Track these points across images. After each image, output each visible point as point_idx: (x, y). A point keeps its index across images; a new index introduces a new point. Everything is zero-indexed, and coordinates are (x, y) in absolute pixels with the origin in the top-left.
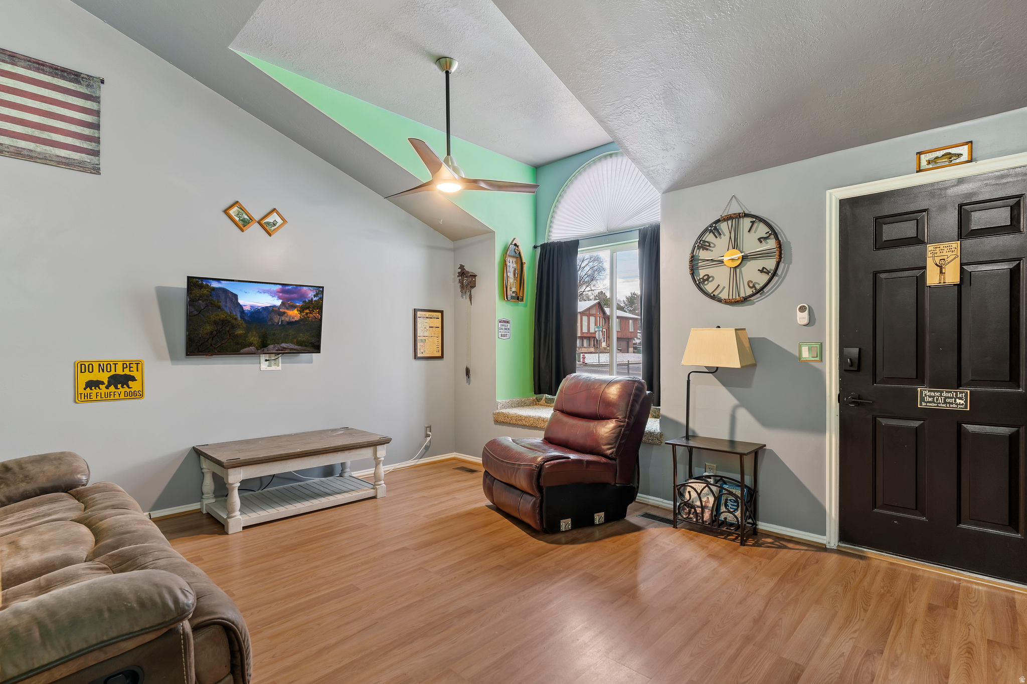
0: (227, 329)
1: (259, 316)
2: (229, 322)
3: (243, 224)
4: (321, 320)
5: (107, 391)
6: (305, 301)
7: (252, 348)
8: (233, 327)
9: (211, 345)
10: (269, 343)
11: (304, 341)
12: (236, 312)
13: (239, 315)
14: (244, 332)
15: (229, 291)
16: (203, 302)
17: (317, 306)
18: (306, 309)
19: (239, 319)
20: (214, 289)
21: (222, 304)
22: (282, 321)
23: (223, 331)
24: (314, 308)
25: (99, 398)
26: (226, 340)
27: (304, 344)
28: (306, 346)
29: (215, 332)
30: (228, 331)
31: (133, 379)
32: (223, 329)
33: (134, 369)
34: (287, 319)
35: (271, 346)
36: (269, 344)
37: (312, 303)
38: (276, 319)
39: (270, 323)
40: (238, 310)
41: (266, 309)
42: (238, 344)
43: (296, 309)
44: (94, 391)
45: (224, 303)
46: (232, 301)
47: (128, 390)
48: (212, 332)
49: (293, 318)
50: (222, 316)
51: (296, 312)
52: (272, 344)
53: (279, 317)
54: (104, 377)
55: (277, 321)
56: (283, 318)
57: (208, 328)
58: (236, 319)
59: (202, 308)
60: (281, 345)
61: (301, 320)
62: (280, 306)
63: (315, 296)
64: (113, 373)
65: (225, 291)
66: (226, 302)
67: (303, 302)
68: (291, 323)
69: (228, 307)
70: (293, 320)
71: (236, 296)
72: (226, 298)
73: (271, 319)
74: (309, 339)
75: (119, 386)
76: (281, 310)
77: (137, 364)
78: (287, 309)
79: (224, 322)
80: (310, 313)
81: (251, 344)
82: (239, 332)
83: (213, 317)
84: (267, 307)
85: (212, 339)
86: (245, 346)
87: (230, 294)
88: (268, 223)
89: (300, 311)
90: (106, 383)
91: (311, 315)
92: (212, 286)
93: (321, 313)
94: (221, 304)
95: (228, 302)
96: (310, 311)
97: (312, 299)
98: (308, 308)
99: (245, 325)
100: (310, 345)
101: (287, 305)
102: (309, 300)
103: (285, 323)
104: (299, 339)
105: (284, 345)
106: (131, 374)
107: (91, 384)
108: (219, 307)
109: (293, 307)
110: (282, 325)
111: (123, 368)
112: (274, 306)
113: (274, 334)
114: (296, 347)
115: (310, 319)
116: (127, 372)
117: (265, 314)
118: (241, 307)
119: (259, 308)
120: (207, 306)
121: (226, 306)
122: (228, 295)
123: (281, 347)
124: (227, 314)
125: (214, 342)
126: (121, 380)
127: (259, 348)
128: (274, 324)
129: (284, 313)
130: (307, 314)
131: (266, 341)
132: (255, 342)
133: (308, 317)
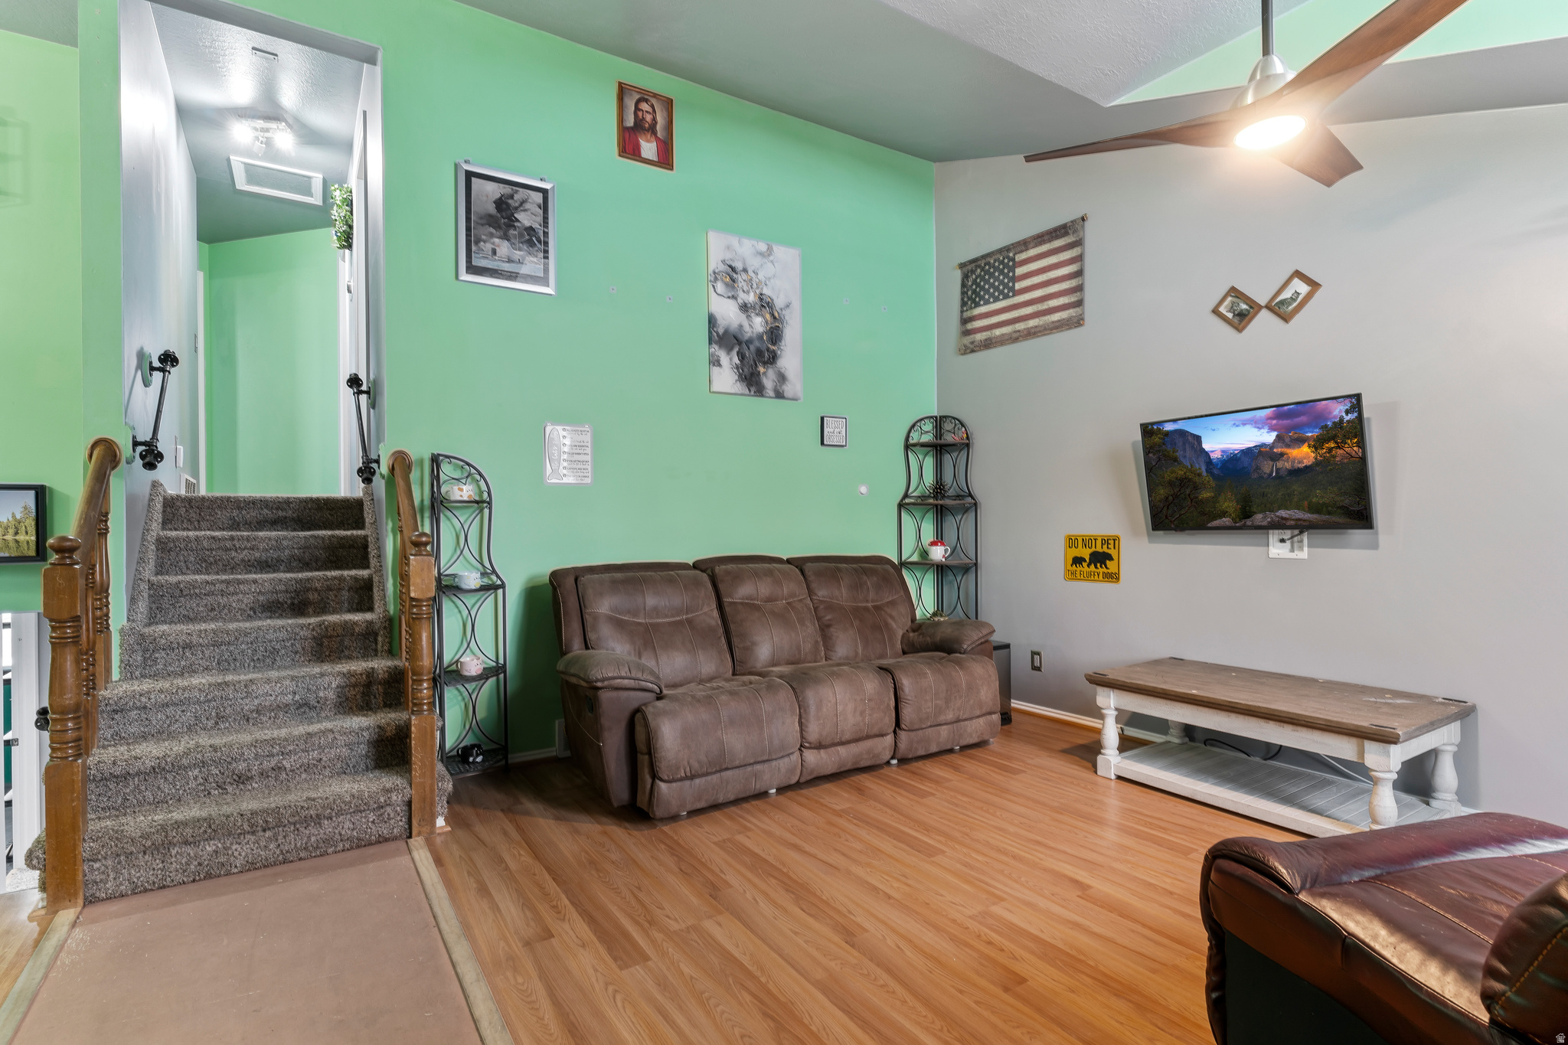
0: (1188, 492)
1: (1238, 465)
2: (1190, 480)
3: (1241, 319)
4: (1363, 460)
5: (1088, 569)
6: (1326, 426)
7: (1226, 521)
8: (1196, 488)
9: (1166, 518)
10: (1255, 510)
11: (1324, 504)
12: (1199, 464)
13: (1203, 469)
14: (1213, 494)
15: (1188, 432)
16: (1154, 455)
17: (1354, 430)
18: (1328, 441)
19: (1204, 474)
20: (1167, 434)
21: (1179, 454)
22: (1277, 470)
23: (1182, 496)
24: (1345, 437)
25: (1082, 577)
26: (1187, 508)
27: (1324, 509)
28: (1329, 513)
29: (1171, 498)
30: (1189, 495)
31: (1110, 558)
32: (1182, 491)
33: (1111, 546)
34: (1288, 465)
35: (1259, 516)
36: (1255, 513)
37: (1341, 428)
38: (1267, 467)
39: (1255, 476)
40: (1202, 460)
41: (1247, 452)
42: (1203, 514)
43: (1306, 444)
44: (1079, 569)
45: (1182, 453)
46: (1193, 447)
47: (1105, 570)
48: (1167, 498)
49: (1299, 462)
50: (1180, 472)
51: (1305, 449)
52: (1260, 513)
53: (1271, 463)
54: (1086, 553)
55: (1268, 471)
56: (1280, 464)
57: (1162, 491)
58: (1199, 475)
59: (1154, 464)
60: (1277, 514)
61: (1317, 463)
62: (1273, 443)
63: (1347, 412)
64: (1093, 549)
65: (1182, 433)
66: (1185, 450)
67: (1322, 428)
68: (1296, 472)
69: (1187, 458)
70: (1301, 466)
71: (1198, 439)
72: (1184, 444)
73: (1258, 468)
74: (1337, 498)
75: (1098, 565)
76: (1275, 450)
77: (1114, 540)
78: (1288, 446)
79: (1183, 482)
80: (1338, 447)
81: (1224, 514)
82: (1206, 495)
83: (1167, 476)
84: (1249, 449)
85: (1168, 508)
86: (1215, 518)
87: (1190, 438)
88: (1282, 302)
89: (1314, 446)
90: (1088, 561)
91: (1340, 452)
92: (1165, 429)
93: (1362, 444)
94: (1177, 454)
95: (1187, 449)
96: (1336, 443)
97: (1341, 419)
98: (1333, 438)
99: (1213, 483)
100: (1339, 511)
101: (1287, 440)
102: (1334, 423)
103: (1283, 473)
104: (1314, 500)
105: (1283, 513)
106: (1109, 551)
107: (1078, 561)
108: (1175, 460)
109: (1300, 441)
110: (1278, 477)
111: (1102, 543)
112: (1263, 445)
113: (1263, 495)
114: (1308, 516)
115: (1338, 459)
116: (1105, 549)
117: (1246, 461)
118: (1207, 454)
119: (1236, 452)
120: (1160, 459)
121: (1185, 457)
122: (1188, 439)
123: (1278, 517)
124: (1186, 468)
125: (1170, 512)
126: (1100, 559)
127: (1238, 520)
128: (1262, 477)
129: (1282, 455)
130: (1330, 450)
131: (1250, 507)
132: (1231, 510)
133: (1334, 457)
